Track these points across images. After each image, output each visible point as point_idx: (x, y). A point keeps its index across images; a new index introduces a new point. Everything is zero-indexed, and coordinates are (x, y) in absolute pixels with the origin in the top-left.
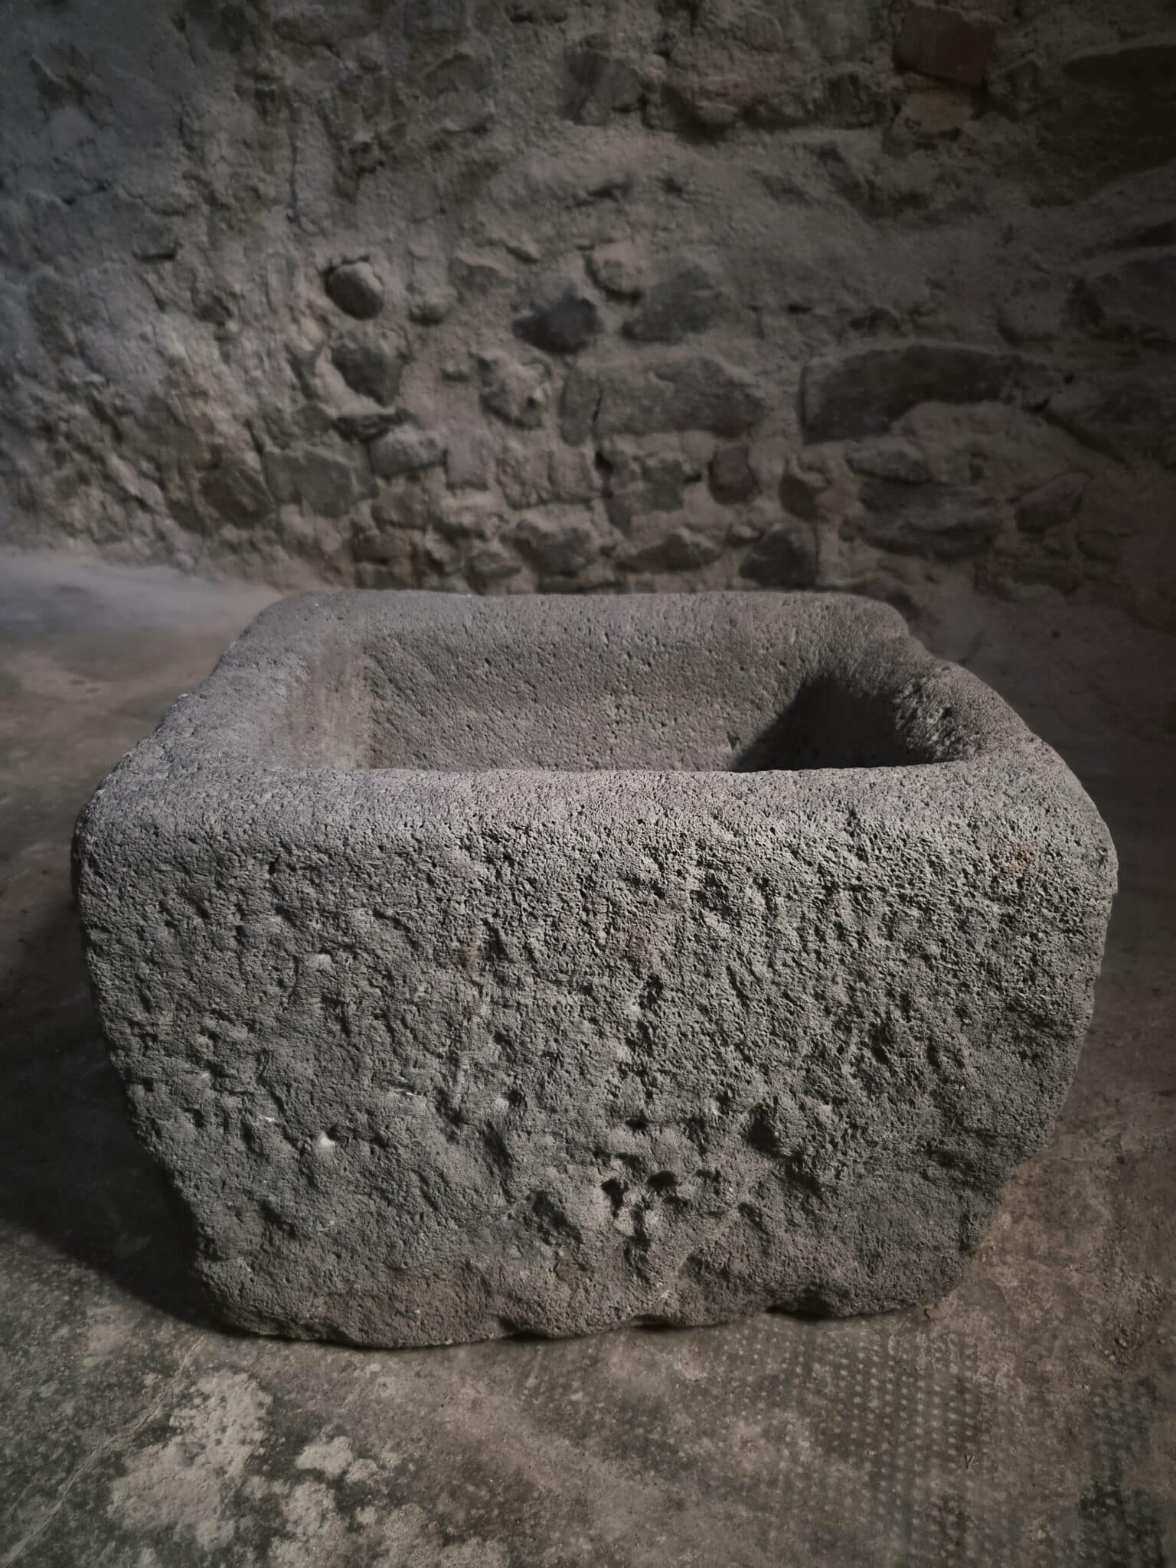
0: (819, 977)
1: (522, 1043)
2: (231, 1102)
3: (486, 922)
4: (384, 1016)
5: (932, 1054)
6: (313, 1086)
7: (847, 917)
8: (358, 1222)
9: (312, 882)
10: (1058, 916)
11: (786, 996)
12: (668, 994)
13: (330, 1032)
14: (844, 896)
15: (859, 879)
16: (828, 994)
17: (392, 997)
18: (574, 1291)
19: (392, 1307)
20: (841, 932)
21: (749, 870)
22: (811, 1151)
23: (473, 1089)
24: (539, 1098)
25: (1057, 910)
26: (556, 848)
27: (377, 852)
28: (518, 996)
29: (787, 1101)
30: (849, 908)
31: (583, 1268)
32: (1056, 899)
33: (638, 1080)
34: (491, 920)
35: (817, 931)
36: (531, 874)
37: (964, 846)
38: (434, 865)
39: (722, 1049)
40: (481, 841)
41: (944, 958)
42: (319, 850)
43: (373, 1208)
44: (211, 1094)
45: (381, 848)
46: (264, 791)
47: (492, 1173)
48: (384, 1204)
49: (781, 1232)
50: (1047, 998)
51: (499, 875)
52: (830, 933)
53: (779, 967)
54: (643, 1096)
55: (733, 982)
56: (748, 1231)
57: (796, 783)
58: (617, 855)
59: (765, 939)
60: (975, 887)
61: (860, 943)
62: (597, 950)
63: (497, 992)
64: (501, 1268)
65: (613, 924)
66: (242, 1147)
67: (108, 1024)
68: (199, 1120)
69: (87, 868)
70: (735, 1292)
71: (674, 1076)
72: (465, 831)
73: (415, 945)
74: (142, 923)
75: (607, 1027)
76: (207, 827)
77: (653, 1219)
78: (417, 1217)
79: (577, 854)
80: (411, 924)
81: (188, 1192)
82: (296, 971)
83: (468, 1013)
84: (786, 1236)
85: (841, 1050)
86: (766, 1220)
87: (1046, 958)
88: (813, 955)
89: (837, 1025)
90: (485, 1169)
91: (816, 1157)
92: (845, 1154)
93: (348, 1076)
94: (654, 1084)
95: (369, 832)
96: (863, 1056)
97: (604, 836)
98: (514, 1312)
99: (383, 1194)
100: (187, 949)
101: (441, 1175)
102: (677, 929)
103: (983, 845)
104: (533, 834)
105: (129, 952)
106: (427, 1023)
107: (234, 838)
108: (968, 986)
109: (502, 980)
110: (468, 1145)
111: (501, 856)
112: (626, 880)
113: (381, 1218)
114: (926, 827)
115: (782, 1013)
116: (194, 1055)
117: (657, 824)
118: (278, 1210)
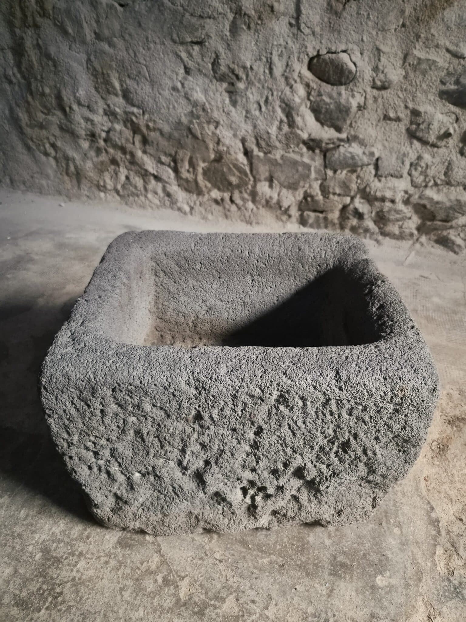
0: (323, 427)
1: (210, 446)
2: (101, 462)
3: (195, 408)
4: (158, 437)
5: (365, 452)
6: (132, 458)
7: (334, 408)
8: (150, 499)
9: (129, 395)
10: (416, 409)
11: (309, 432)
12: (265, 432)
13: (137, 441)
14: (333, 402)
15: (339, 397)
16: (326, 433)
17: (160, 431)
18: (230, 520)
19: (163, 524)
20: (332, 414)
21: (297, 393)
22: (318, 480)
23: (192, 459)
24: (216, 463)
25: (415, 407)
26: (222, 385)
27: (153, 386)
28: (208, 432)
29: (309, 465)
30: (335, 405)
31: (233, 513)
32: (415, 404)
33: (253, 457)
34: (197, 408)
35: (322, 412)
36: (212, 393)
37: (381, 386)
38: (175, 390)
39: (285, 449)
40: (193, 382)
41: (371, 422)
42: (131, 385)
43: (156, 496)
44: (94, 460)
45: (155, 385)
46: (109, 359)
47: (199, 486)
48: (159, 494)
49: (306, 503)
50: (410, 434)
51: (200, 394)
52: (328, 414)
53: (308, 424)
54: (255, 462)
55: (290, 428)
56: (294, 503)
57: (316, 356)
58: (246, 388)
59: (302, 415)
60: (384, 399)
61: (339, 417)
62: (238, 418)
63: (200, 430)
64: (203, 513)
65: (244, 409)
66: (106, 476)
67: (54, 438)
68: (90, 468)
69: (43, 389)
70: (289, 521)
71: (267, 457)
72: (187, 378)
73: (169, 416)
74: (65, 408)
75: (242, 441)
76: (88, 376)
77: (259, 499)
78: (172, 499)
79: (230, 387)
80: (167, 409)
81: (87, 490)
82: (124, 423)
83: (189, 437)
84: (308, 505)
85: (330, 449)
86: (300, 500)
87: (410, 422)
88: (321, 420)
89: (329, 441)
90: (196, 484)
91: (319, 482)
92: (331, 482)
93: (144, 455)
94: (259, 458)
95: (150, 379)
96: (339, 451)
97: (241, 381)
98: (208, 527)
99: (159, 491)
100: (83, 416)
101: (180, 486)
102: (269, 410)
103: (388, 386)
104: (213, 380)
105: (61, 417)
106: (174, 440)
107: (98, 380)
108: (379, 431)
109: (202, 426)
110: (190, 476)
111: (201, 388)
112: (250, 395)
113: (158, 499)
114: (366, 379)
115: (308, 438)
116: (87, 449)
117: (261, 377)
118: (120, 496)
